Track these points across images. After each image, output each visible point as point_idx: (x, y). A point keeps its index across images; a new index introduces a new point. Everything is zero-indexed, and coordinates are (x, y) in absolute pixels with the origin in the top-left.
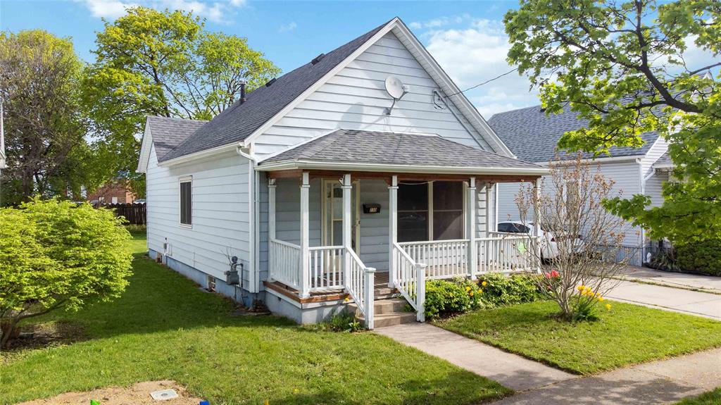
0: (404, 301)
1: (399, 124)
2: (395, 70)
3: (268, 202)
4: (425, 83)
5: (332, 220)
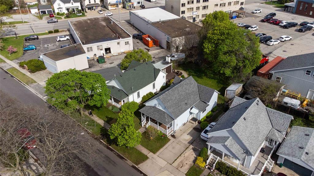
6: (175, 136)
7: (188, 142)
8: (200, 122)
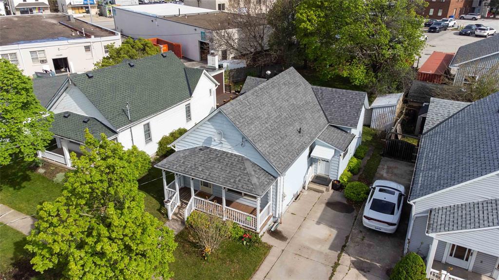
6: (280, 232)
7: (328, 245)
8: (338, 186)
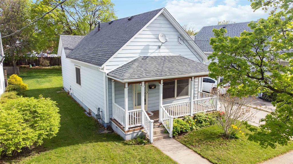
0: (165, 129)
1: (164, 52)
2: (162, 29)
3: (111, 88)
4: (175, 33)
5: (137, 92)
